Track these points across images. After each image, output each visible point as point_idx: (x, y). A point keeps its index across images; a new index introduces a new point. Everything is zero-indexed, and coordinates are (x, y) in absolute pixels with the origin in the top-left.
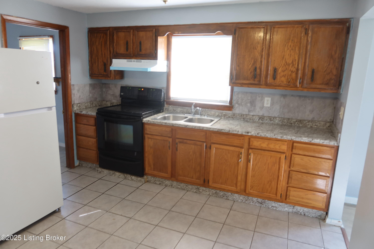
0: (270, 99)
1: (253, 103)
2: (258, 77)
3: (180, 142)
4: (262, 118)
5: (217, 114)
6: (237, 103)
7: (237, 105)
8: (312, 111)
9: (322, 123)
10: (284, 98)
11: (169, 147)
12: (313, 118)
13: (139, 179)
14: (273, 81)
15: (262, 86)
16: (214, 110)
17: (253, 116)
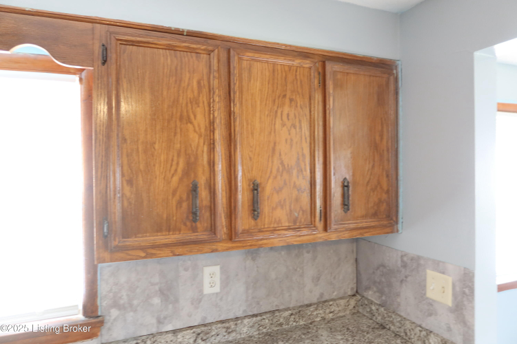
0: (217, 269)
1: (167, 293)
2: (206, 214)
4: (202, 332)
6: (115, 304)
7: (114, 313)
8: (316, 280)
9: (342, 302)
10: (254, 259)
12: (322, 295)
14: (253, 222)
15: (220, 246)
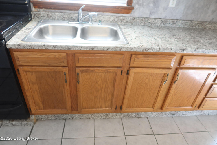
1: (156, 3)
3: (82, 72)
4: (164, 21)
5: (112, 18)
7: (137, 6)
11: (66, 80)
13: (25, 122)
16: (107, 14)
17: (155, 19)
